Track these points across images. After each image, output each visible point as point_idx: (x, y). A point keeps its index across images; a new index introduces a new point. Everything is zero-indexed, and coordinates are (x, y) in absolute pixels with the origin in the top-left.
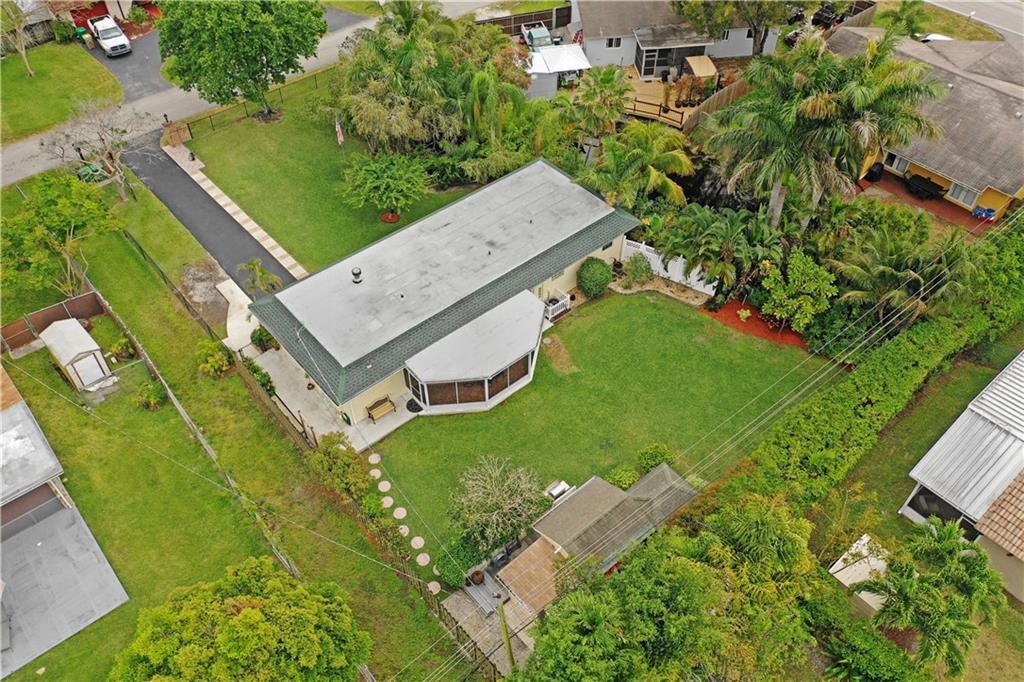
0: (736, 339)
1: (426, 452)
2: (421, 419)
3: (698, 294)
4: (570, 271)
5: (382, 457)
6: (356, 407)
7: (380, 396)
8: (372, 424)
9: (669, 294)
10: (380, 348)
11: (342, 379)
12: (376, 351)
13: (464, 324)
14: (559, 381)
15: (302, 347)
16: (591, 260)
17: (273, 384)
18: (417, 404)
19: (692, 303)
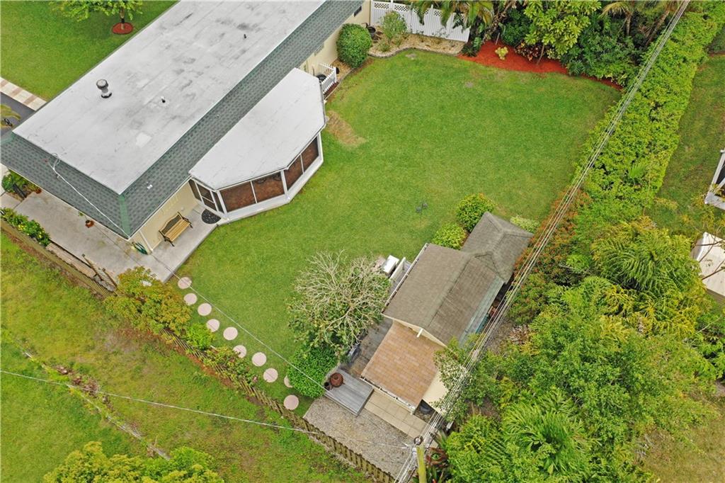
0: (502, 77)
1: (237, 262)
2: (221, 229)
3: (453, 44)
4: (329, 43)
5: (192, 279)
6: (148, 235)
7: (172, 216)
8: (171, 248)
9: (426, 48)
10: (156, 164)
11: (123, 208)
12: (152, 167)
13: (240, 118)
14: (350, 157)
15: (64, 183)
16: (347, 27)
17: (46, 231)
18: (213, 214)
19: (450, 52)
